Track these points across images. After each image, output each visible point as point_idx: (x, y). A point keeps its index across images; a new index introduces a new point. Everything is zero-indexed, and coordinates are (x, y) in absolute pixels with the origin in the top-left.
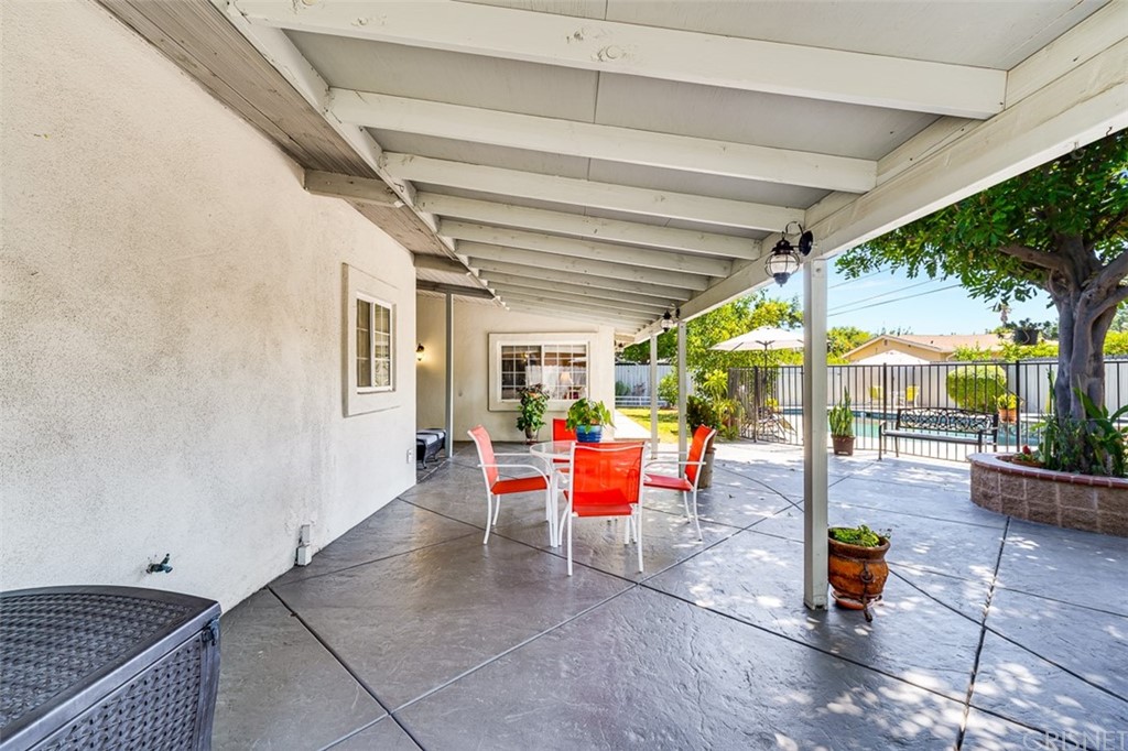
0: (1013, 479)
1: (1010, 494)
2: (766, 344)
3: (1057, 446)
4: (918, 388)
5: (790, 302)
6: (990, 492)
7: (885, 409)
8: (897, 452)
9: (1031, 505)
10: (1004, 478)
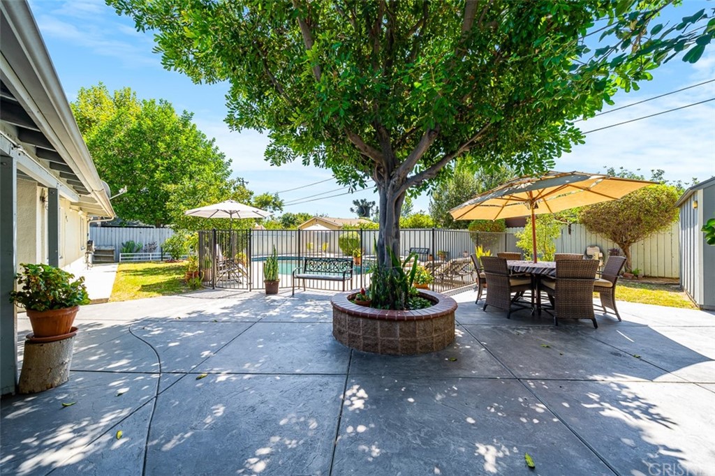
0: (355, 319)
1: (353, 331)
2: (231, 214)
3: (378, 287)
4: (328, 244)
5: (273, 196)
6: (343, 329)
7: (299, 255)
8: (304, 287)
9: (365, 339)
10: (350, 318)
